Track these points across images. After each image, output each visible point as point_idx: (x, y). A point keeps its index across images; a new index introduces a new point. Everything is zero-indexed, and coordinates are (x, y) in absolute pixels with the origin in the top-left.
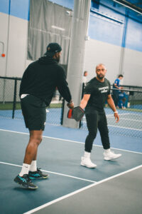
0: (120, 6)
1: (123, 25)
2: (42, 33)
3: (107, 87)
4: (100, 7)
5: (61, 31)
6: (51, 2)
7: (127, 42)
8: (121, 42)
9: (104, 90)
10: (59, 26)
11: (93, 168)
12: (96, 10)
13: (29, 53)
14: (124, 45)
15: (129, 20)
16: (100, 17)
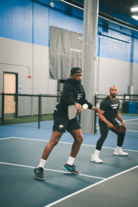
0: (126, 29)
1: (130, 44)
2: (61, 56)
3: (117, 105)
4: (109, 31)
5: (77, 52)
6: (67, 31)
7: (134, 58)
8: (129, 58)
9: (115, 106)
10: (75, 48)
11: (101, 163)
12: (105, 34)
13: (50, 73)
14: (132, 61)
15: (135, 39)
16: (109, 39)
